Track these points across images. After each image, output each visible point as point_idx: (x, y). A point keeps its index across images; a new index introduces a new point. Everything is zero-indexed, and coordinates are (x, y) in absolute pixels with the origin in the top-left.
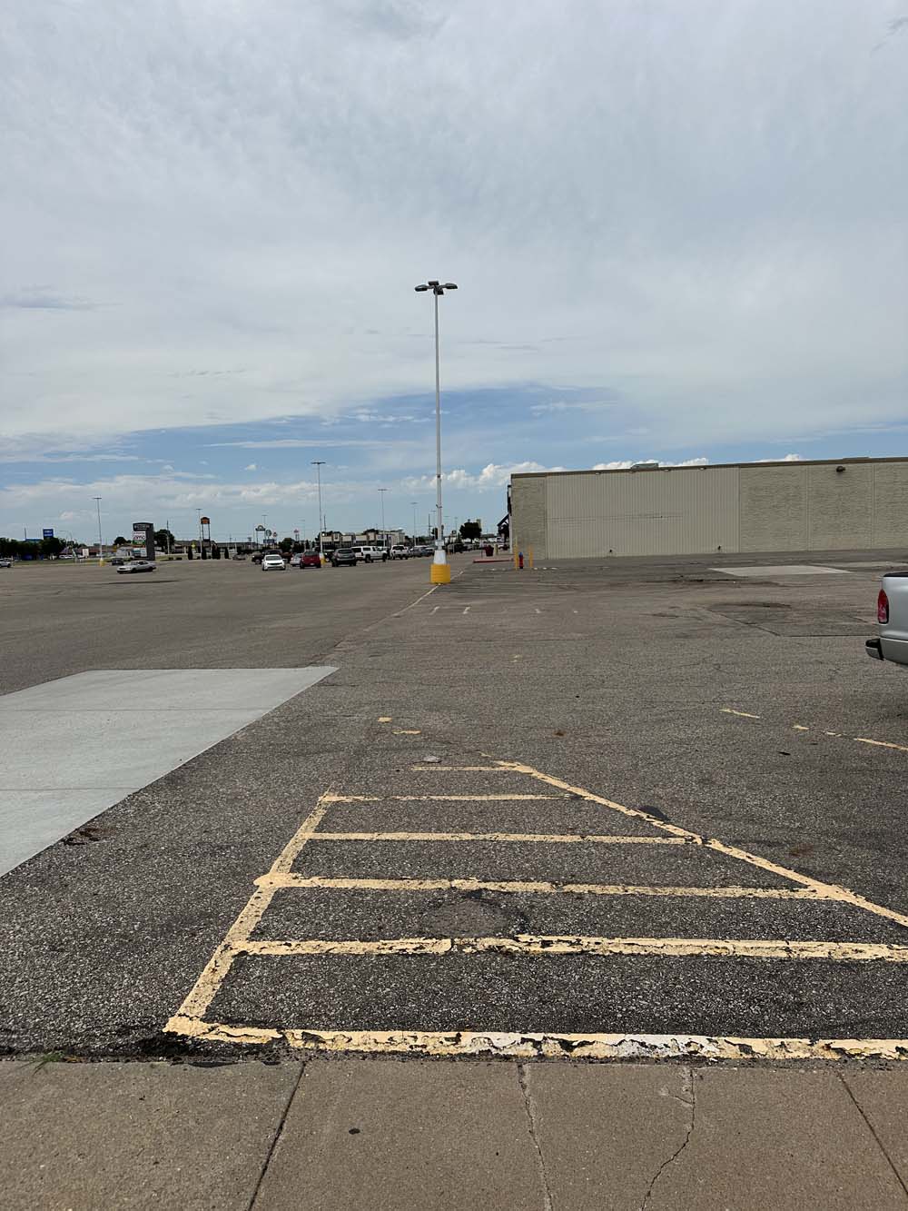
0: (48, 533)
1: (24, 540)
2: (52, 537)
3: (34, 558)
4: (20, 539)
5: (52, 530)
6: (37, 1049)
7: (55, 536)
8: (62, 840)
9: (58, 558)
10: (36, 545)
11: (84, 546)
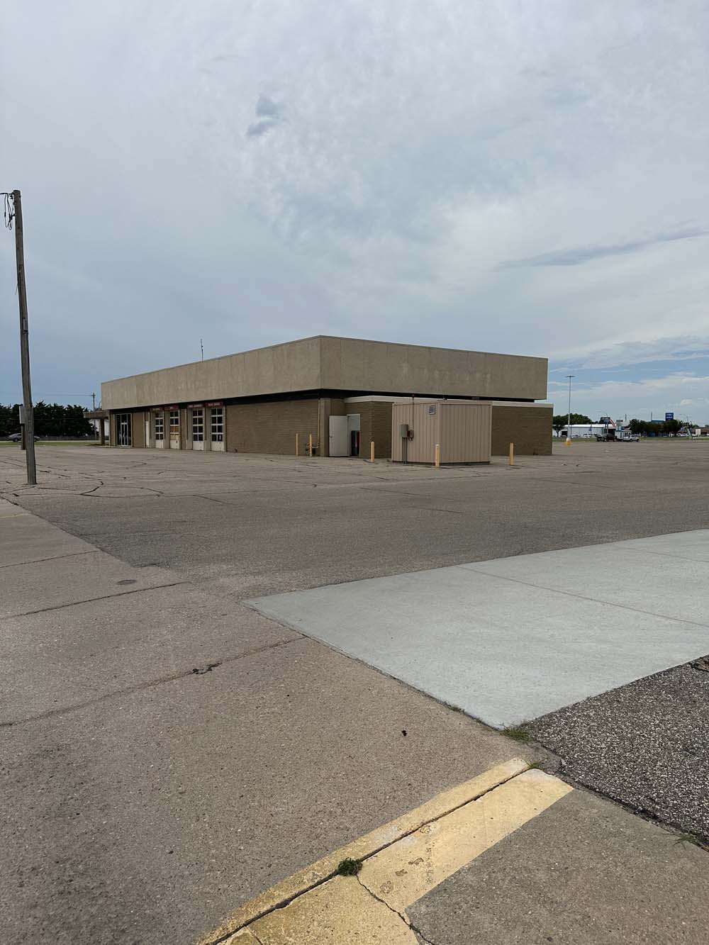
0: (669, 416)
1: (650, 421)
2: (672, 419)
3: (657, 435)
4: (647, 420)
5: (673, 414)
6: (677, 826)
7: (674, 419)
8: (689, 663)
9: (675, 436)
10: (659, 425)
11: (698, 427)
